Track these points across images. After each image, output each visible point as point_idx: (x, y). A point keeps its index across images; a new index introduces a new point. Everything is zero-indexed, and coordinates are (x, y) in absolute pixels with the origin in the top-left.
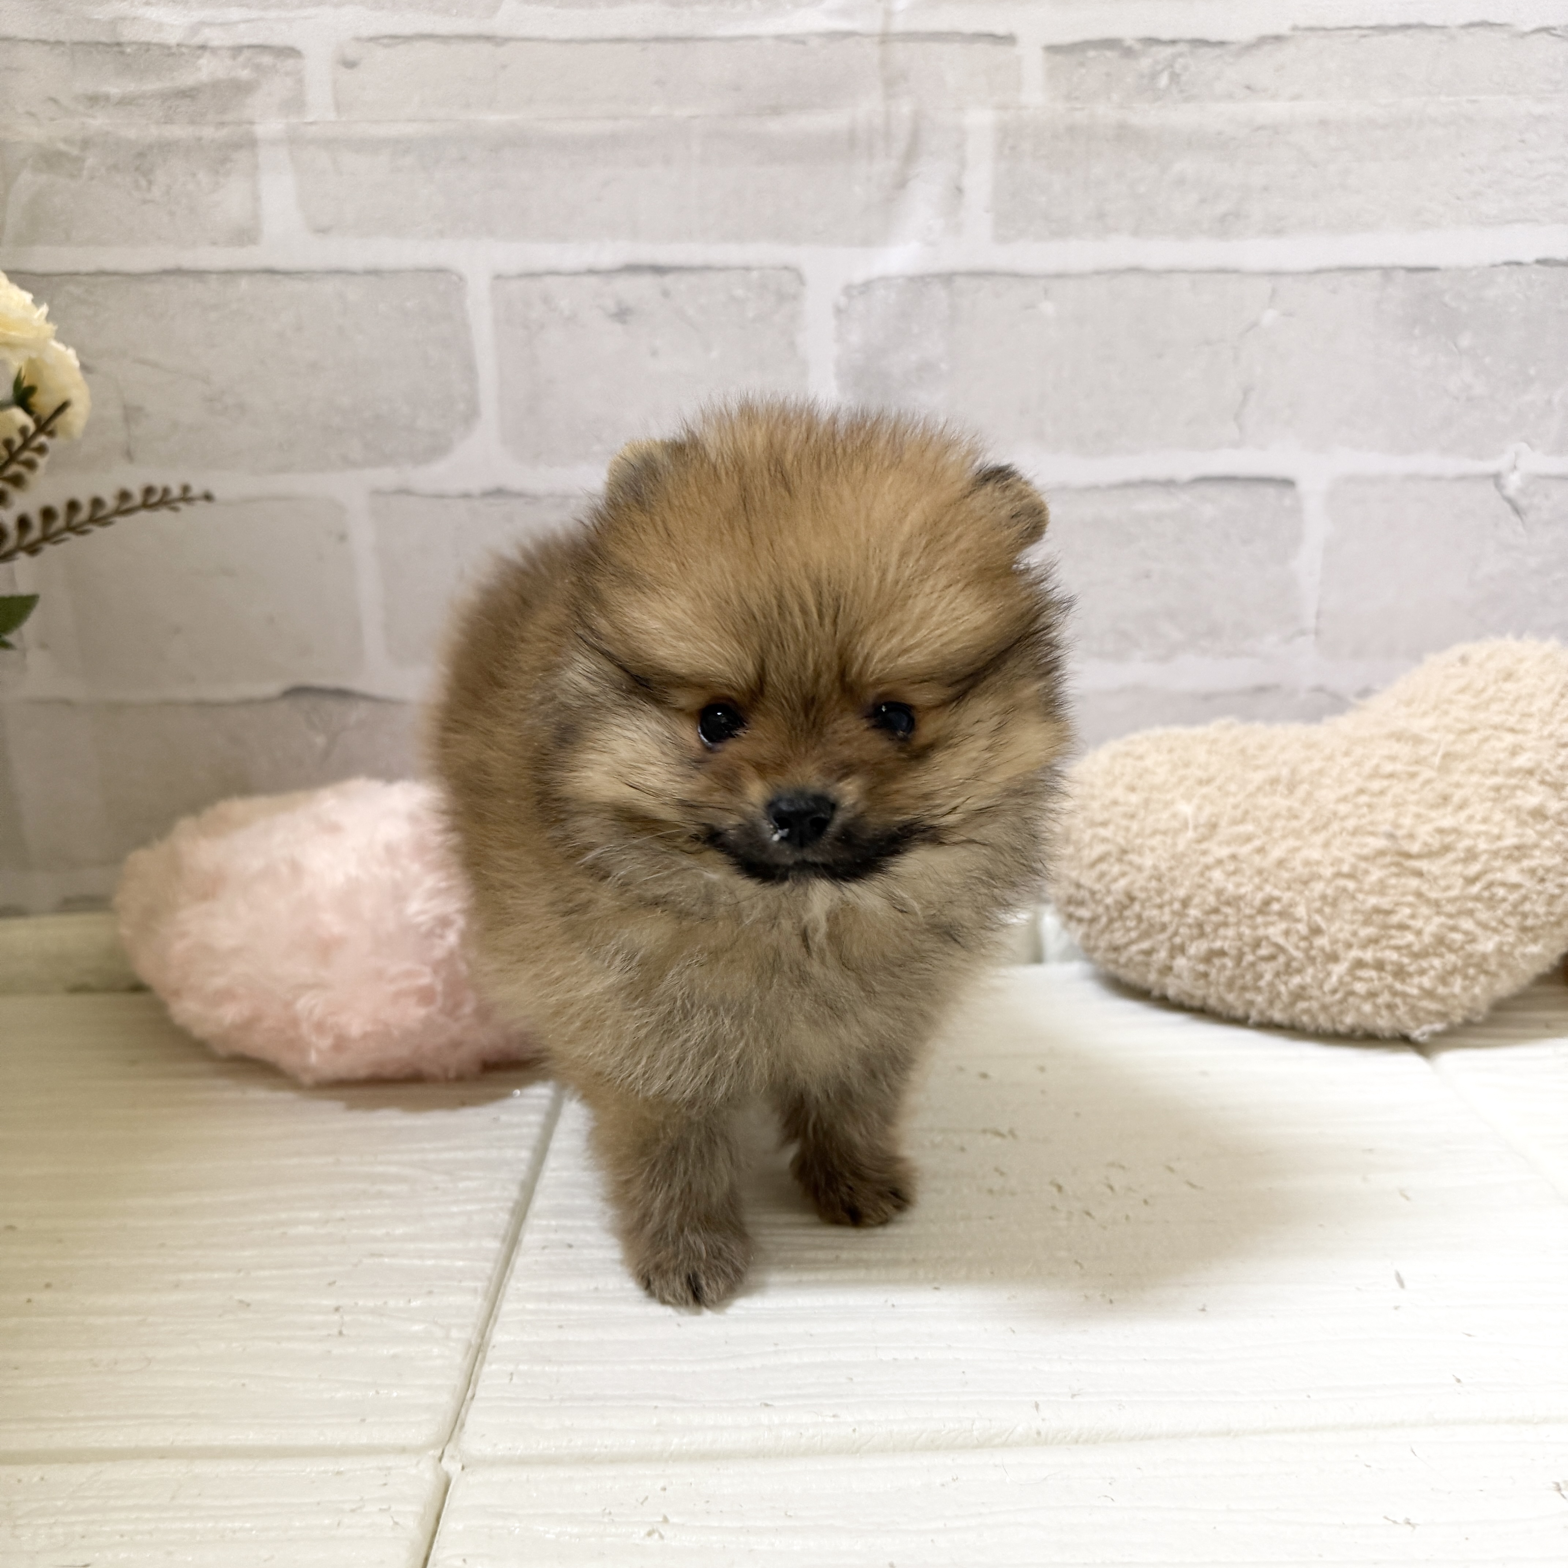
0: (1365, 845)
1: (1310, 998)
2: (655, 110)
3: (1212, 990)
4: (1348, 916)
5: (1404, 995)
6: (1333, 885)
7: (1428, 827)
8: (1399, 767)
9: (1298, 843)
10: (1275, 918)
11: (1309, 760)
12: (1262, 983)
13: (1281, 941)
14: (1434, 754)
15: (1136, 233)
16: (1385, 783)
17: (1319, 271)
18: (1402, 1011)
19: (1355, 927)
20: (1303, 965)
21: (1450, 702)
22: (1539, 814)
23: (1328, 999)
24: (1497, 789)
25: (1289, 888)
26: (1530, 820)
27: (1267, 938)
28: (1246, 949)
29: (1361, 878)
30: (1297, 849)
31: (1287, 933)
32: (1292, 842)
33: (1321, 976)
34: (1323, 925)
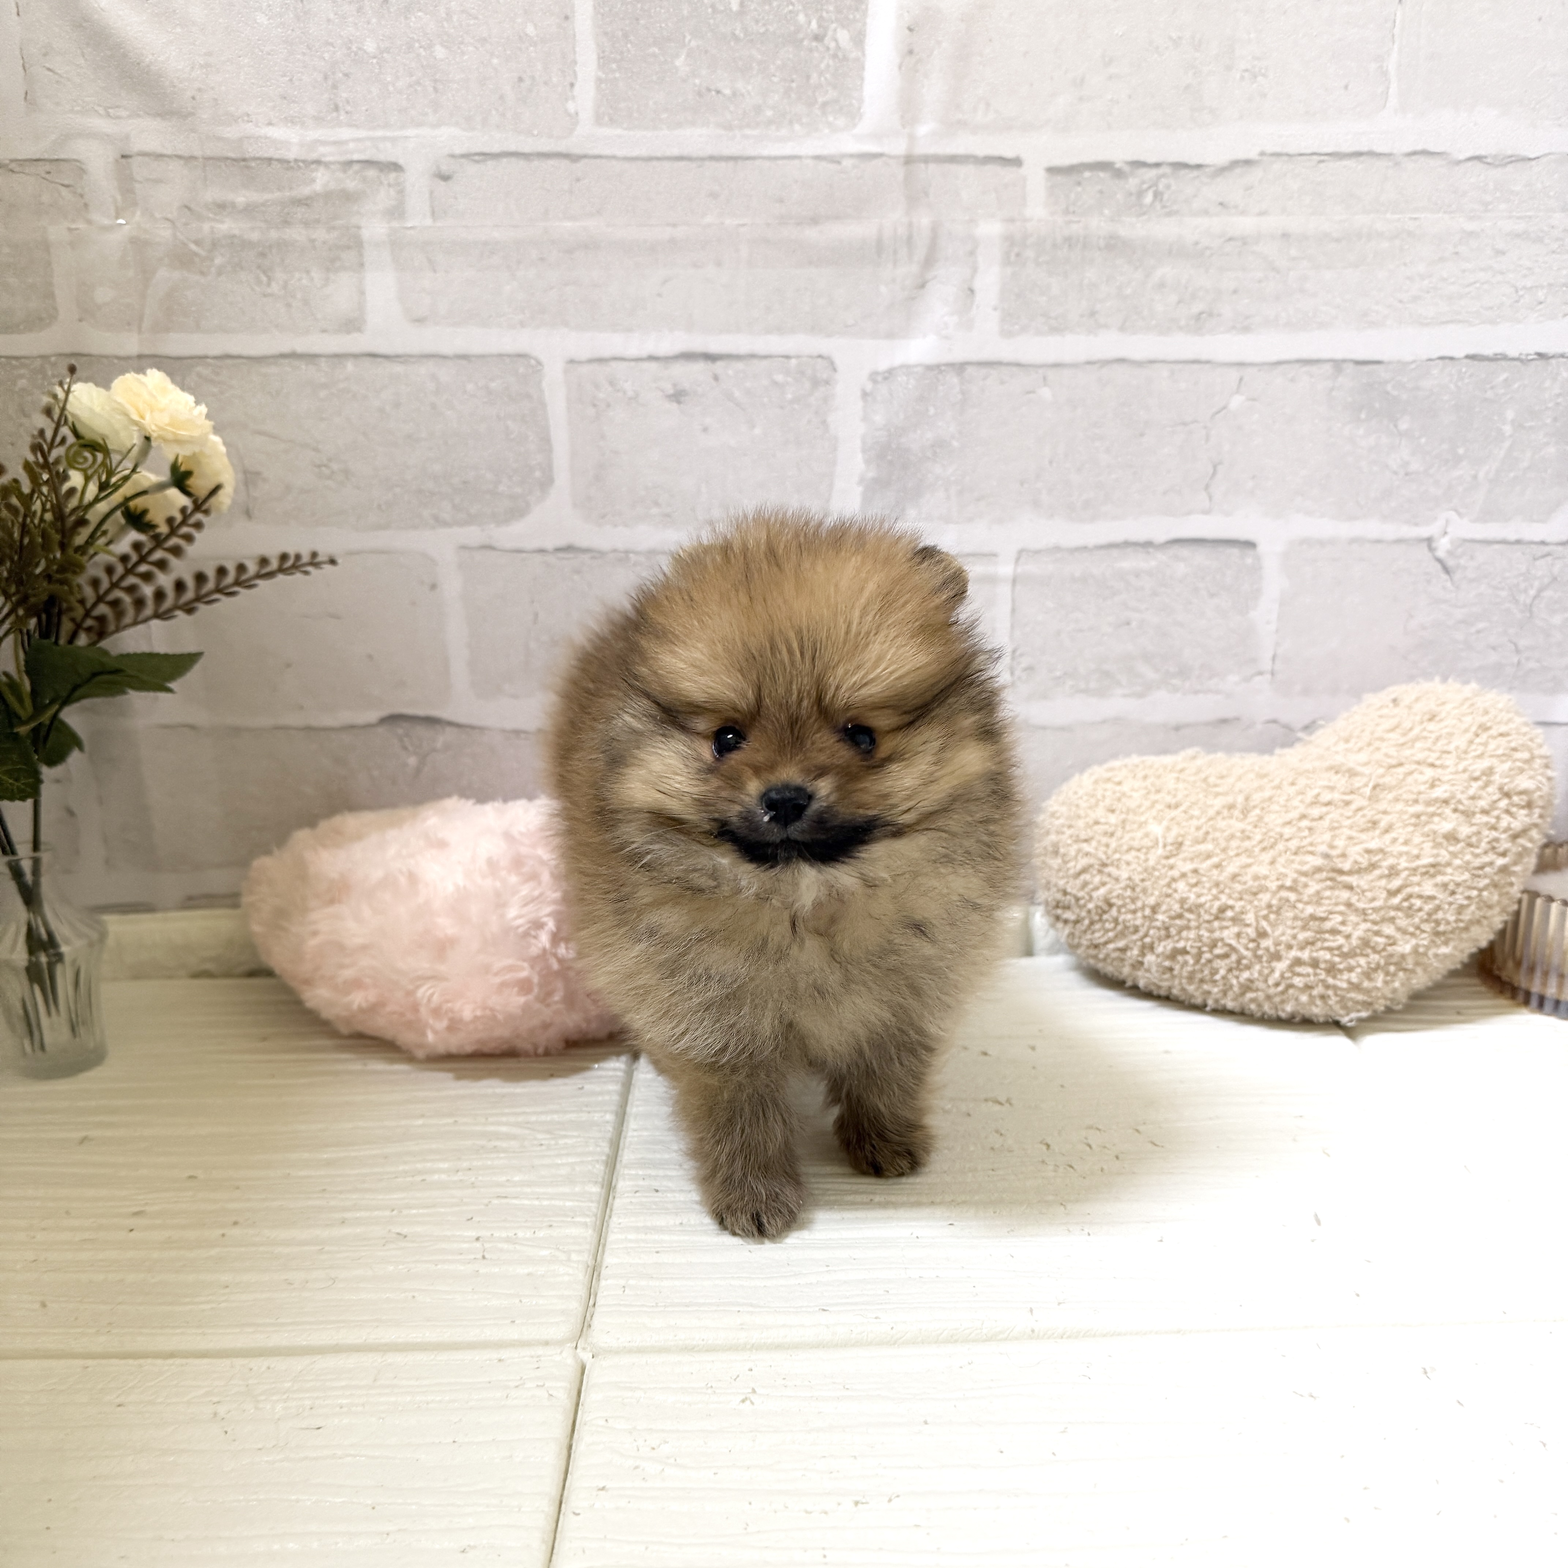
0: (1306, 863)
1: (1257, 990)
2: (708, 219)
3: (1177, 982)
4: (1289, 923)
5: (1335, 988)
6: (1278, 896)
7: (1359, 848)
8: (1336, 796)
9: (1250, 861)
10: (1229, 923)
11: (1261, 788)
12: (1217, 977)
13: (1233, 942)
14: (1366, 785)
15: (1122, 329)
16: (1324, 809)
17: (1279, 363)
18: (1333, 1000)
19: (1295, 931)
20: (1251, 962)
21: (1382, 739)
22: (1451, 837)
23: (1272, 991)
24: (1418, 816)
25: (1241, 899)
26: (1445, 843)
27: (1222, 939)
28: (1205, 949)
29: (1301, 890)
30: (1249, 866)
31: (1238, 935)
32: (1244, 860)
33: (1266, 971)
34: (1269, 929)
